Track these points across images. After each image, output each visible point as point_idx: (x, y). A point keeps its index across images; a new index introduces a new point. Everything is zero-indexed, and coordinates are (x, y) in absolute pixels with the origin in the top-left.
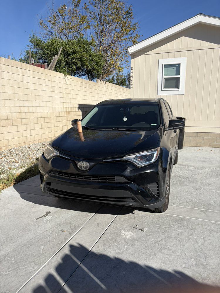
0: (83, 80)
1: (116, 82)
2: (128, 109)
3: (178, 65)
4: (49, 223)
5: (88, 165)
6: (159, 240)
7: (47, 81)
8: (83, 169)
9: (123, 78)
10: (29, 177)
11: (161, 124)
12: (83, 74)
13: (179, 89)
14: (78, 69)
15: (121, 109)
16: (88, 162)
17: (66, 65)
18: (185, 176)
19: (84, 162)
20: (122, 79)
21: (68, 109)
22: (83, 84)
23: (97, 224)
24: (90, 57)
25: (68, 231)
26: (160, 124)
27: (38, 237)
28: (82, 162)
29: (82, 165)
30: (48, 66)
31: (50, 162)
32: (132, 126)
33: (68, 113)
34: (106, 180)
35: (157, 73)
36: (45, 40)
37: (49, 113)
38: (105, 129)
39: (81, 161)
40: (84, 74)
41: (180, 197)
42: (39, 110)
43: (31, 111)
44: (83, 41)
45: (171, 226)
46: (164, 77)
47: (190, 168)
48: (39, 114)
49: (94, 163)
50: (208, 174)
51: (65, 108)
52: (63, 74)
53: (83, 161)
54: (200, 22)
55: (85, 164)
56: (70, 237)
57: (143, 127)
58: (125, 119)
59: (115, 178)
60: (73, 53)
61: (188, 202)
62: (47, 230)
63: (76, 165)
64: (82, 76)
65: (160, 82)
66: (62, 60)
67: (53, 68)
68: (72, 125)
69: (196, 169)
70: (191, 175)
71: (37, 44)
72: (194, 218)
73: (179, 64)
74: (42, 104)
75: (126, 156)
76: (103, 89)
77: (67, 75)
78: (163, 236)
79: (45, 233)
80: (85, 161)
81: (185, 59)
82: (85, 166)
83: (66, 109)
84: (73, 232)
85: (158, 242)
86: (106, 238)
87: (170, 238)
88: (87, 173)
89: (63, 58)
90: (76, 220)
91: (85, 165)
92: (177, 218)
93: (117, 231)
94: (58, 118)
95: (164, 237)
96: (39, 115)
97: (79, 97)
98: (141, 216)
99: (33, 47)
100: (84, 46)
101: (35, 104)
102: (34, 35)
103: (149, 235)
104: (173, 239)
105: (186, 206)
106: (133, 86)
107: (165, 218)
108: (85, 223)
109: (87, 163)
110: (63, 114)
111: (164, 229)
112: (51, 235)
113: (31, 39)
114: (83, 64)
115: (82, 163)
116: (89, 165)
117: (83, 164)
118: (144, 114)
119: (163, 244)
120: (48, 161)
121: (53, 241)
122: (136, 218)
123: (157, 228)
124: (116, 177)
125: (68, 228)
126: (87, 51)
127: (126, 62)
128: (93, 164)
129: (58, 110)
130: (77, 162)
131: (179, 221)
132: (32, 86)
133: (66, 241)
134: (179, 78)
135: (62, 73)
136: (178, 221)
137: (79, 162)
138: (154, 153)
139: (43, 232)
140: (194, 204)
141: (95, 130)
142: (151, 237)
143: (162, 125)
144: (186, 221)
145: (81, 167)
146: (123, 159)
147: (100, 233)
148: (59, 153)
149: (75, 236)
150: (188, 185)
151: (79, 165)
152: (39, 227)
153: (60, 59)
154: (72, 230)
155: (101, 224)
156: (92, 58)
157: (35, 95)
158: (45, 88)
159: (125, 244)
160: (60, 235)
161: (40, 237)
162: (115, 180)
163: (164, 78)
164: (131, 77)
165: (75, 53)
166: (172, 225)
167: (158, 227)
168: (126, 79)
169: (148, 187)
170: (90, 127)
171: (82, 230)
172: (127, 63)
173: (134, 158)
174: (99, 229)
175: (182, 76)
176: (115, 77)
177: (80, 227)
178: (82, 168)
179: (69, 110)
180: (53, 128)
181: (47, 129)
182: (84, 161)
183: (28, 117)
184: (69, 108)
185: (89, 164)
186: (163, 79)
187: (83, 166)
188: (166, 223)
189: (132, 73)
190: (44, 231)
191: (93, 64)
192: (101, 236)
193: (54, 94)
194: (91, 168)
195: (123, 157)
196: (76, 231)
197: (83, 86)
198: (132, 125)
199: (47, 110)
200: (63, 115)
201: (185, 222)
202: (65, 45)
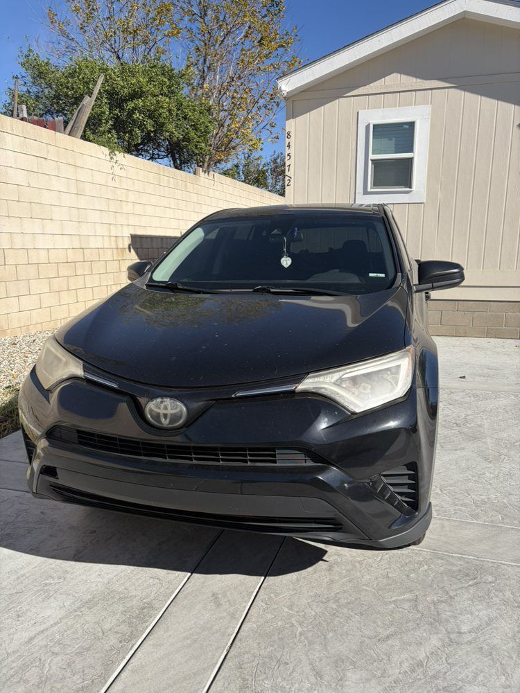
0: (159, 168)
1: (243, 177)
2: (293, 231)
3: (407, 127)
4: (52, 599)
5: (181, 411)
6: (422, 656)
7: (63, 166)
8: (165, 422)
9: (260, 169)
10: (6, 432)
11: (399, 274)
12: (160, 153)
13: (410, 187)
14: (148, 139)
15: (275, 232)
16: (182, 402)
17: (114, 126)
18: (447, 418)
19: (168, 401)
20: (258, 170)
21: (120, 240)
22: (160, 178)
23: (214, 595)
24: (178, 109)
25: (117, 632)
26: (396, 272)
27: (13, 661)
28: (159, 400)
29: (162, 411)
30: (65, 127)
31: (54, 397)
32: (308, 281)
33: (123, 252)
34: (246, 461)
35: (354, 147)
36: (61, 63)
37: (70, 251)
38: (229, 290)
39: (156, 397)
40: (163, 154)
41: (451, 486)
42: (42, 242)
43: (18, 245)
44: (163, 68)
45: (451, 597)
46: (372, 157)
47: (455, 397)
48: (43, 254)
49: (201, 403)
50: (507, 412)
51: (113, 239)
52: (106, 150)
53: (162, 397)
54: (465, 12)
55: (169, 408)
56: (124, 658)
57: (345, 282)
58: (286, 262)
59: (274, 456)
60: (134, 96)
61: (479, 503)
62: (47, 629)
63: (139, 411)
64: (157, 160)
65: (362, 171)
66: (104, 113)
67: (80, 133)
68: (130, 278)
69: (472, 398)
70: (463, 416)
71: (40, 73)
72: (512, 561)
73: (412, 125)
74: (50, 228)
75: (311, 378)
76: (211, 191)
77: (117, 153)
78: (435, 641)
79: (36, 641)
80: (171, 397)
81: (427, 109)
82: (172, 414)
83: (116, 241)
84: (133, 636)
85: (420, 664)
86: (246, 656)
87: (457, 644)
88: (178, 440)
89: (106, 109)
90: (145, 581)
91: (170, 411)
92: (461, 563)
93: (279, 624)
94: (94, 264)
95: (439, 644)
96: (43, 256)
97: (149, 210)
98: (350, 559)
99: (29, 79)
100: (165, 80)
101: (29, 226)
102: (30, 50)
103: (388, 637)
104: (468, 648)
105: (476, 516)
106: (292, 180)
107: (425, 566)
108: (173, 592)
109: (179, 403)
110: (108, 255)
111: (429, 608)
112: (56, 649)
113: (21, 60)
114: (160, 127)
115: (162, 402)
116: (184, 409)
117: (166, 408)
118: (327, 251)
119: (439, 672)
120: (46, 393)
121: (64, 678)
122: (336, 569)
123: (407, 606)
124: (277, 452)
125: (118, 616)
126: (171, 93)
127: (268, 127)
128: (197, 405)
129: (94, 243)
130: (142, 400)
131: (472, 574)
132: (20, 177)
133: (109, 677)
134: (410, 160)
135: (104, 146)
136: (468, 575)
137: (152, 397)
138: (399, 366)
139: (31, 639)
140: (498, 509)
141: (199, 292)
142: (395, 642)
143: (402, 277)
144: (491, 574)
145: (157, 416)
146: (301, 387)
147: (223, 635)
148: (84, 367)
149: (139, 654)
150: (463, 449)
151: (151, 411)
152: (19, 616)
153: (98, 110)
154: (130, 624)
155: (225, 595)
156: (185, 113)
157: (31, 203)
158: (57, 184)
159: (313, 679)
160: (88, 649)
161: (19, 663)
162: (275, 462)
163: (372, 160)
164: (287, 158)
165: (140, 97)
166: (452, 594)
167: (409, 600)
168: (267, 170)
169: (383, 478)
170: (183, 284)
171: (162, 626)
172: (273, 129)
173: (334, 383)
174: (221, 618)
175: (420, 155)
176: (241, 167)
177: (158, 610)
178: (160, 422)
179: (123, 244)
180: (80, 292)
181: (64, 295)
182: (166, 396)
183: (10, 261)
184: (123, 240)
185: (186, 406)
186: (370, 162)
187: (165, 416)
188: (431, 586)
189: (289, 146)
190: (32, 634)
191: (187, 129)
192: (227, 647)
193: (83, 202)
194: (192, 420)
195: (299, 380)
196: (143, 632)
197: (160, 182)
198: (308, 278)
199: (65, 242)
200: (109, 257)
201: (490, 579)
202: (113, 76)
